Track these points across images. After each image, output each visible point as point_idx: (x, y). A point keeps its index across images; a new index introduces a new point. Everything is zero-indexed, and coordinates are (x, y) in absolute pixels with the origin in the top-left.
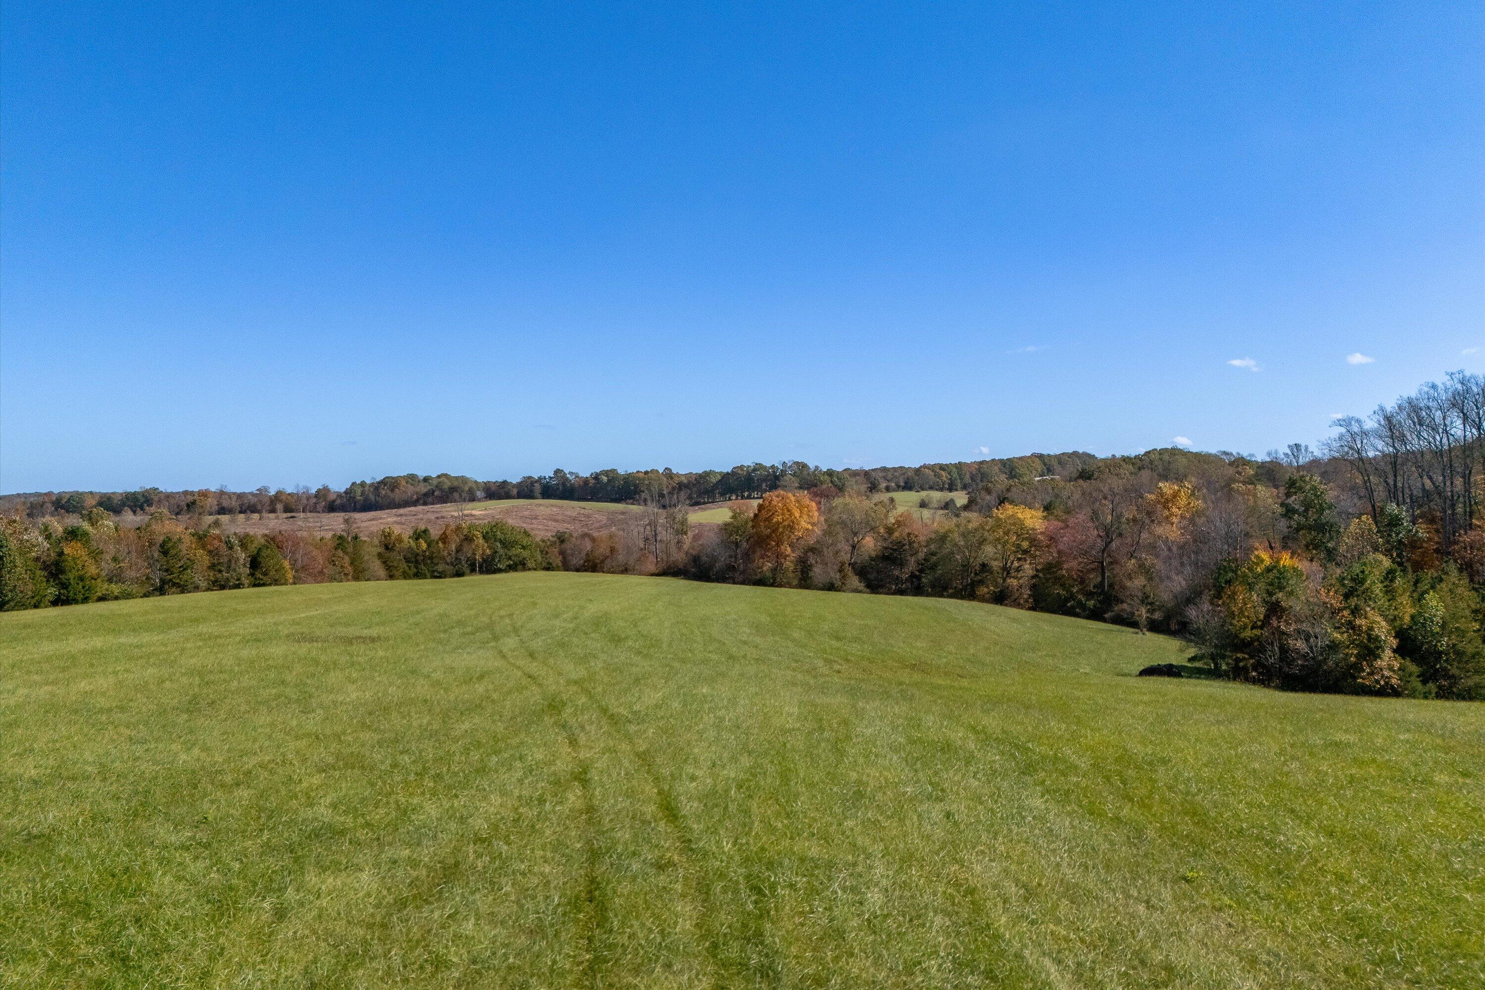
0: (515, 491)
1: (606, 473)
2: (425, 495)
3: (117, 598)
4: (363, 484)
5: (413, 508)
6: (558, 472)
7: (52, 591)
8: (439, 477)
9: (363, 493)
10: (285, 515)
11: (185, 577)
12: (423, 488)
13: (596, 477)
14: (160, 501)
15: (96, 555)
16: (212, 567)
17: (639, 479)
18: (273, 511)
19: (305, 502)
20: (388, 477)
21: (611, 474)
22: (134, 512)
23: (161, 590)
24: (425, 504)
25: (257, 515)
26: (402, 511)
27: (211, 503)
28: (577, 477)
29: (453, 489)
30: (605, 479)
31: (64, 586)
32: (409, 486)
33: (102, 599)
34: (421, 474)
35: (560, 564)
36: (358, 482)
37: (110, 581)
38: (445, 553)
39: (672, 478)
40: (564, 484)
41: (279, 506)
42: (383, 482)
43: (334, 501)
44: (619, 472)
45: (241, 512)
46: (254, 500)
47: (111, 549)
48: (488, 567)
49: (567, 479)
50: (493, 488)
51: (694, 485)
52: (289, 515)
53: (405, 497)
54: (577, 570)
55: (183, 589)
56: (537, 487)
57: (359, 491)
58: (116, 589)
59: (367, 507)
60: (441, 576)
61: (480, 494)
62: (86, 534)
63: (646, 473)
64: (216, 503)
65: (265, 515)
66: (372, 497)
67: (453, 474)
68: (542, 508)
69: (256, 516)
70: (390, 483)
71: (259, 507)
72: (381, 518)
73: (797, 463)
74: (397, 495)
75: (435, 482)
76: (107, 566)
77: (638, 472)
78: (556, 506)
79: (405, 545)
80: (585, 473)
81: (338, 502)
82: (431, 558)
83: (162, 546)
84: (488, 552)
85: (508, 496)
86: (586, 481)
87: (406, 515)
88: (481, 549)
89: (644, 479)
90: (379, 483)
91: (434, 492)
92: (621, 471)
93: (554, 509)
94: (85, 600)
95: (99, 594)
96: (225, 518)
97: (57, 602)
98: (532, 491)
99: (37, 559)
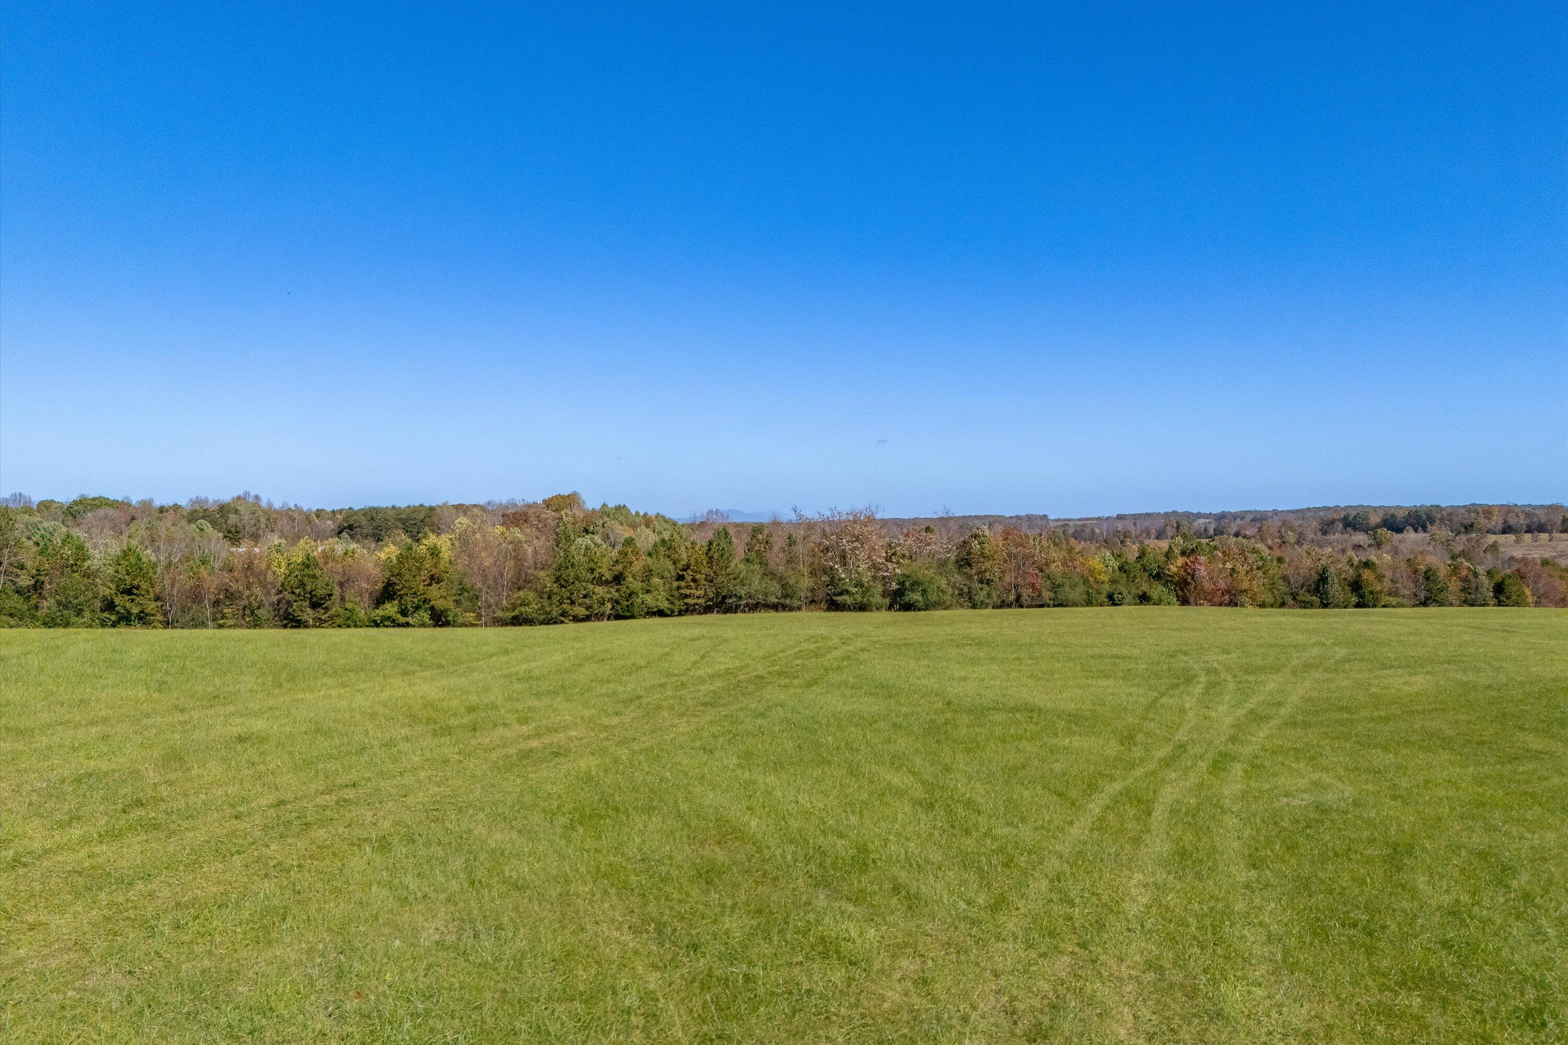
3: (1394, 607)
7: (1354, 599)
11: (1441, 596)
14: (1442, 519)
15: (1380, 578)
16: (1463, 590)
22: (1416, 530)
23: (1424, 604)
25: (1547, 534)
27: (1497, 521)
31: (1362, 596)
33: (1384, 606)
37: (1390, 595)
45: (1527, 532)
47: (1389, 574)
55: (1441, 604)
58: (1393, 600)
62: (1373, 564)
65: (1556, 535)
69: (1544, 536)
76: (1387, 584)
94: (1375, 606)
95: (1383, 603)
97: (1358, 605)
99: (1345, 579)
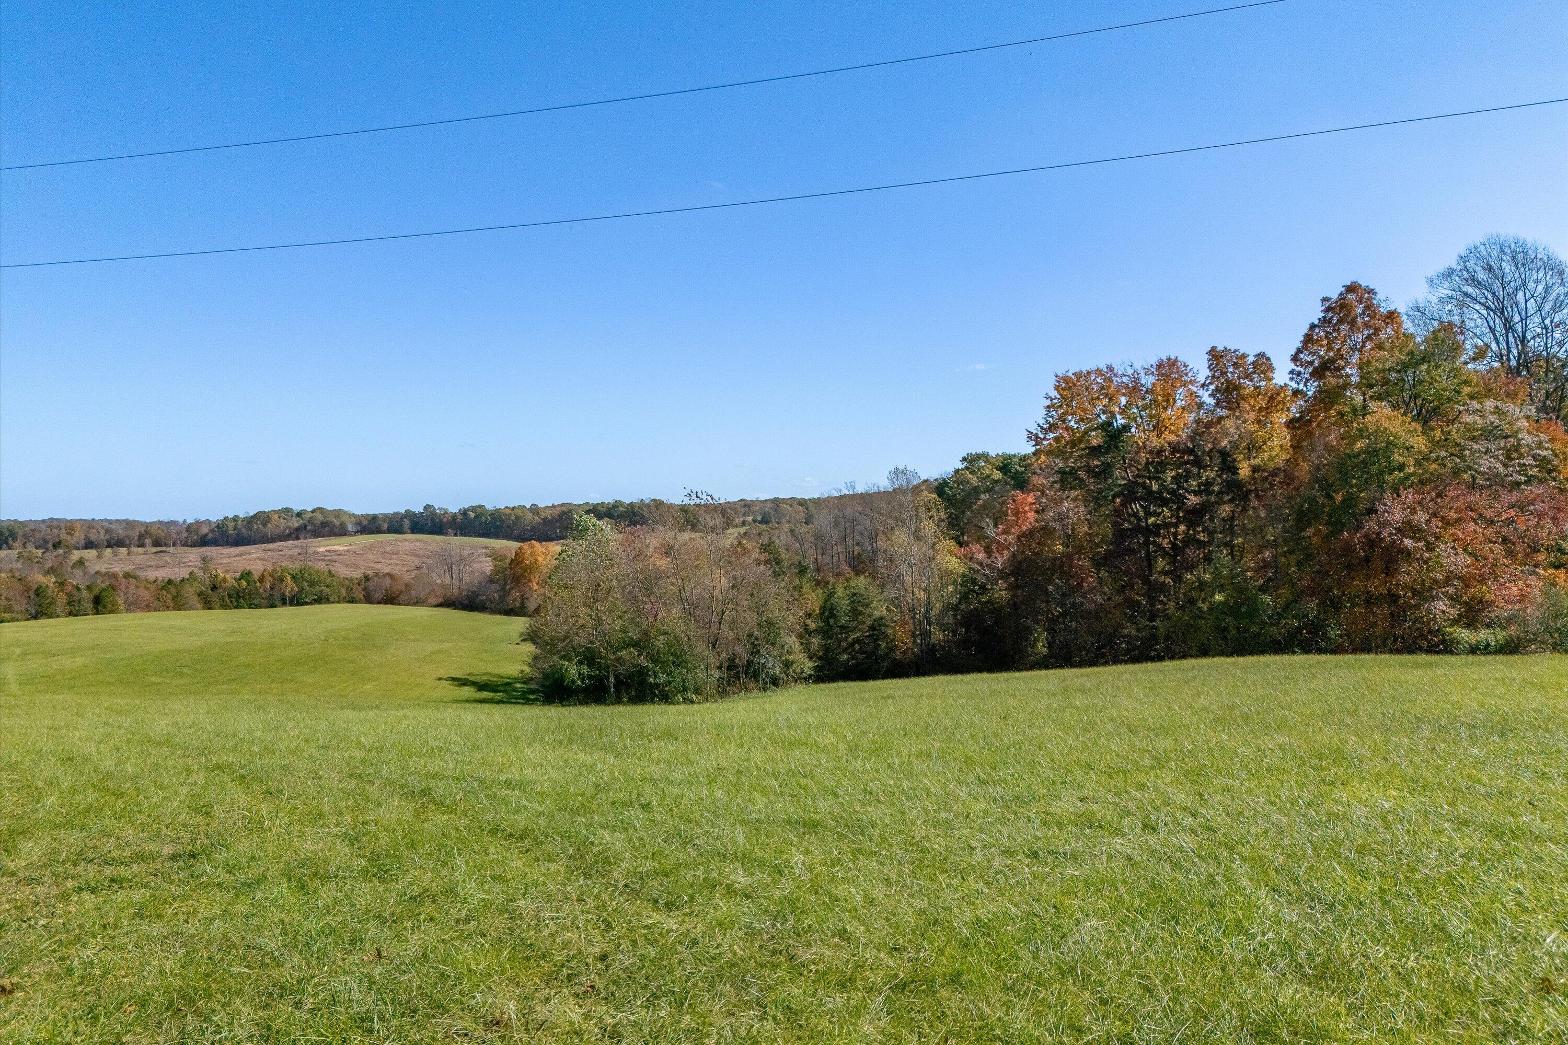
0: (385, 526)
1: (473, 509)
2: (298, 530)
4: (235, 519)
5: (283, 543)
6: (427, 507)
8: (313, 511)
9: (235, 528)
10: (155, 549)
12: (296, 523)
13: (464, 513)
17: (506, 515)
18: (142, 545)
19: (175, 536)
20: (260, 512)
21: (479, 510)
24: (297, 538)
26: (271, 546)
28: (446, 513)
29: (324, 524)
30: (472, 515)
32: (282, 521)
34: (297, 508)
35: (362, 598)
36: (231, 516)
38: (261, 591)
39: (538, 514)
40: (432, 520)
41: (148, 541)
42: (256, 517)
43: (206, 535)
44: (487, 507)
46: (122, 533)
48: (296, 601)
49: (436, 514)
50: (365, 522)
51: (557, 521)
52: (159, 549)
53: (278, 531)
54: (379, 603)
56: (406, 522)
57: (231, 525)
59: (240, 541)
60: (258, 606)
61: (350, 527)
63: (513, 508)
64: (83, 537)
66: (245, 532)
67: (329, 507)
68: (406, 543)
70: (261, 518)
71: (127, 542)
72: (249, 554)
73: (654, 500)
74: (269, 529)
75: (308, 516)
77: (506, 507)
78: (420, 541)
79: (228, 585)
80: (454, 509)
81: (211, 535)
82: (250, 594)
83: (36, 590)
84: (296, 589)
85: (379, 531)
86: (454, 516)
87: (273, 550)
88: (290, 586)
89: (510, 515)
90: (252, 517)
91: (305, 526)
92: (489, 507)
93: (418, 544)
96: (91, 554)
98: (401, 526)
